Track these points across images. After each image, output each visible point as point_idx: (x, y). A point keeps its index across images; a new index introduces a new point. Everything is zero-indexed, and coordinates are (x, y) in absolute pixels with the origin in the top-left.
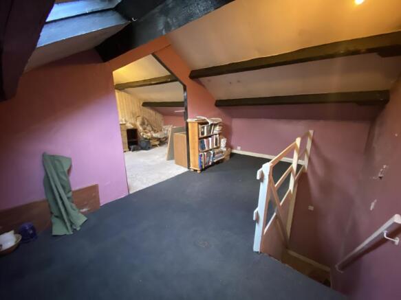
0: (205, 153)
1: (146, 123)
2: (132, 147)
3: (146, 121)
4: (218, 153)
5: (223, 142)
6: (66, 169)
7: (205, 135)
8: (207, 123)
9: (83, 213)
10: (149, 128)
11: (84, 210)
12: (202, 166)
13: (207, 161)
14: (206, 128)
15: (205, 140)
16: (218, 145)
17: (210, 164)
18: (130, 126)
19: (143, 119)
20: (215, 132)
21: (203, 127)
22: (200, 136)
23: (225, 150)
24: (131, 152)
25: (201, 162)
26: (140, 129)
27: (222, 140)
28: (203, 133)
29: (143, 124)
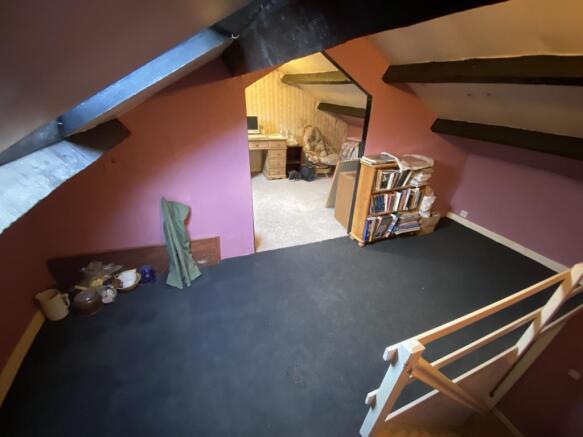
0: (380, 218)
1: (317, 138)
2: (291, 173)
3: (317, 135)
4: (407, 220)
5: (427, 202)
6: (183, 218)
7: (389, 187)
8: (397, 168)
9: (199, 265)
10: (320, 146)
11: (202, 262)
12: (367, 238)
13: (380, 230)
14: (392, 175)
15: (386, 196)
16: (414, 206)
17: (387, 235)
18: (293, 142)
19: (314, 131)
20: (413, 183)
21: (388, 176)
22: (378, 189)
23: (426, 216)
24: (287, 180)
25: (368, 232)
26: (307, 147)
27: (425, 198)
28: (384, 185)
29: (312, 138)
